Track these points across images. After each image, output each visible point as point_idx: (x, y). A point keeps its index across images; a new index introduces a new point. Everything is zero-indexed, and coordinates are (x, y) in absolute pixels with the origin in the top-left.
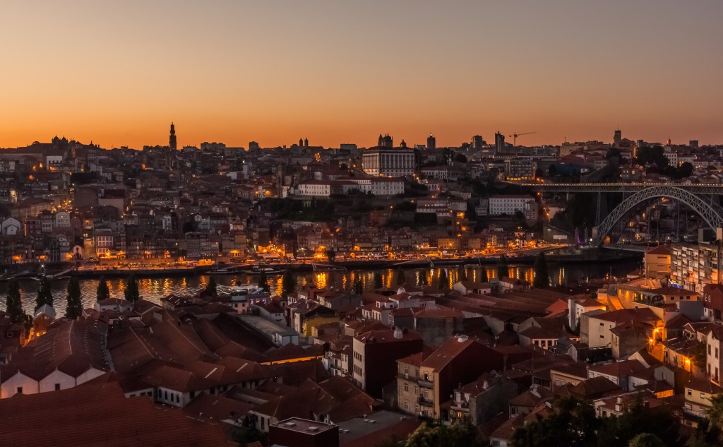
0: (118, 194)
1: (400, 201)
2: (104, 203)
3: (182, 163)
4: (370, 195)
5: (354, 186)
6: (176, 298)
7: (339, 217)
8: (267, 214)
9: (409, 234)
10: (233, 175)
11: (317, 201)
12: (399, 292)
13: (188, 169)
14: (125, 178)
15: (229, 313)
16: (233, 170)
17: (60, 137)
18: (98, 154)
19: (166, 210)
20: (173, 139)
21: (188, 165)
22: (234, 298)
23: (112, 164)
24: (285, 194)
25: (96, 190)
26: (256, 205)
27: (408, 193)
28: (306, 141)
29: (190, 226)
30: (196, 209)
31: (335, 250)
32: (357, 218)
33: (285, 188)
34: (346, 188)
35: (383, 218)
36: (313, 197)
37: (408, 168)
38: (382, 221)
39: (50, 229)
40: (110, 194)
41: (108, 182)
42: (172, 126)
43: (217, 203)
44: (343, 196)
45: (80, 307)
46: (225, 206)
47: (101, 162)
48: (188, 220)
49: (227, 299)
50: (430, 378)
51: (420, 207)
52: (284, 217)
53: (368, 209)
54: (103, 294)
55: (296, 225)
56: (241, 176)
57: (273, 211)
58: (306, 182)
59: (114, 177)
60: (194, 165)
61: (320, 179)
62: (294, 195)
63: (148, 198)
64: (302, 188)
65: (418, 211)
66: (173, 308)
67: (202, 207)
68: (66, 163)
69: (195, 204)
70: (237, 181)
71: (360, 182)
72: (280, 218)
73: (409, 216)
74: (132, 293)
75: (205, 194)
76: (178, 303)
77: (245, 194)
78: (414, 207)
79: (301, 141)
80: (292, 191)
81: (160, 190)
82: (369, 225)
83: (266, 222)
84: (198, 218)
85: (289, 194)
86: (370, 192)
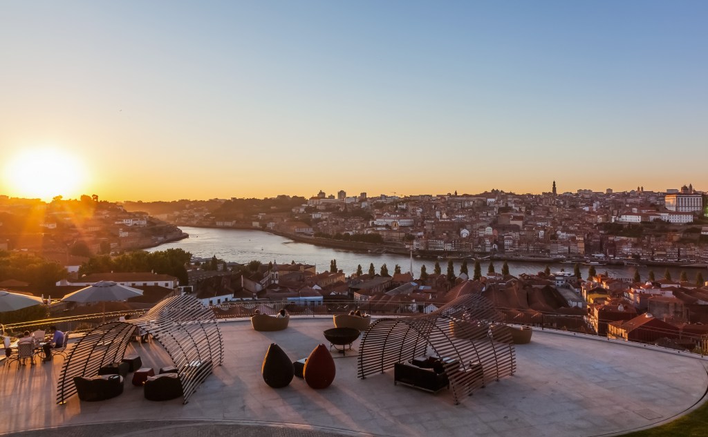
0: (520, 218)
1: (689, 227)
2: (512, 223)
3: (558, 202)
4: (668, 223)
5: (658, 217)
6: (526, 275)
7: (645, 235)
8: (601, 232)
9: (693, 248)
10: (587, 209)
11: (633, 225)
12: (647, 284)
13: (561, 205)
14: (526, 210)
15: (551, 286)
16: (587, 205)
17: (495, 189)
18: (513, 197)
19: (543, 228)
20: (554, 189)
21: (562, 203)
22: (557, 278)
23: (521, 203)
24: (613, 221)
25: (509, 216)
26: (596, 226)
27: (695, 222)
28: (642, 188)
29: (555, 237)
30: (560, 227)
31: (641, 254)
32: (657, 236)
33: (614, 217)
34: (652, 218)
35: (676, 237)
36: (630, 223)
37: (697, 206)
38: (675, 238)
39: (483, 235)
40: (516, 218)
41: (517, 212)
42: (554, 182)
43: (572, 225)
44: (650, 223)
45: (480, 276)
46: (577, 226)
47: (515, 202)
48: (553, 234)
49: (553, 278)
50: (623, 336)
51: (704, 231)
52: (612, 234)
53: (667, 231)
54: (491, 270)
55: (618, 239)
56: (591, 209)
57: (605, 230)
58: (626, 214)
59: (520, 209)
60: (565, 203)
61: (636, 212)
62: (618, 221)
63: (535, 221)
64: (624, 217)
65: (702, 233)
66: (523, 280)
67: (564, 227)
68: (497, 202)
69: (561, 224)
70: (589, 212)
71: (662, 214)
72: (608, 234)
73: (695, 236)
74: (506, 271)
75: (567, 219)
76: (526, 277)
77: (590, 220)
78: (700, 230)
79: (639, 188)
80: (617, 219)
81: (543, 216)
82: (666, 240)
83: (598, 236)
84: (559, 232)
85: (615, 221)
86: (668, 221)
